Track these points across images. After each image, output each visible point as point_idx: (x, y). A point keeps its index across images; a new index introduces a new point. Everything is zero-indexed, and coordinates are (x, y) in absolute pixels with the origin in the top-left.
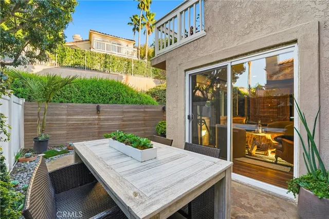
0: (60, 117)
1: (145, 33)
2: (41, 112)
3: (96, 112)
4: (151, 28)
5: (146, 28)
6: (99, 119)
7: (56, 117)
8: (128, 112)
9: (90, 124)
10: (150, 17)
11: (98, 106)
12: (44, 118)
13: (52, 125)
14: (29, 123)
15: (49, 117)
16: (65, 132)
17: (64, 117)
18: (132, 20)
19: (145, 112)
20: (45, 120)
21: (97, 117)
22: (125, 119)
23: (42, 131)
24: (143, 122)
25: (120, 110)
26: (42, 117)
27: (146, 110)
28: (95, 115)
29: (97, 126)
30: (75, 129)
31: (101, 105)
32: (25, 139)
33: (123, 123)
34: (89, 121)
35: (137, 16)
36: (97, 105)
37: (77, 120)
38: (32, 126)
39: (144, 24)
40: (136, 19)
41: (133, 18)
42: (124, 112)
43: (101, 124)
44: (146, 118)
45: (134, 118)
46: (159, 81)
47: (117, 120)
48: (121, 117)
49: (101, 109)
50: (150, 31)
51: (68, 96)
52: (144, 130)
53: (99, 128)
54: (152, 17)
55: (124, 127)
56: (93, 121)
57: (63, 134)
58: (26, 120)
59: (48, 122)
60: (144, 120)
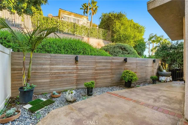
0: (44, 67)
1: (91, 14)
2: (26, 61)
3: (75, 62)
4: (94, 11)
5: (91, 11)
6: (77, 69)
7: (40, 67)
8: (100, 62)
9: (70, 73)
10: (94, 5)
11: (77, 56)
12: (29, 67)
13: (37, 74)
14: (16, 72)
15: (34, 67)
16: (48, 80)
17: (48, 66)
18: (83, 7)
19: (112, 62)
20: (30, 70)
21: (75, 66)
22: (97, 68)
23: (28, 81)
24: (110, 71)
25: (93, 61)
26: (27, 67)
27: (113, 61)
28: (74, 65)
29: (75, 75)
30: (57, 77)
31: (79, 56)
32: (12, 87)
33: (96, 72)
34: (68, 70)
35: (86, 4)
36: (75, 56)
37: (59, 69)
38: (19, 74)
39: (90, 9)
40: (85, 6)
41: (83, 6)
42: (96, 62)
43: (79, 73)
44: (112, 67)
45: (104, 68)
46: (106, 42)
47: (91, 69)
48: (94, 66)
49: (79, 60)
50: (94, 13)
51: (48, 49)
52: (111, 77)
53: (77, 76)
54: (95, 4)
55: (96, 75)
56: (72, 70)
57: (46, 82)
58: (13, 70)
59: (34, 71)
60: (111, 69)
